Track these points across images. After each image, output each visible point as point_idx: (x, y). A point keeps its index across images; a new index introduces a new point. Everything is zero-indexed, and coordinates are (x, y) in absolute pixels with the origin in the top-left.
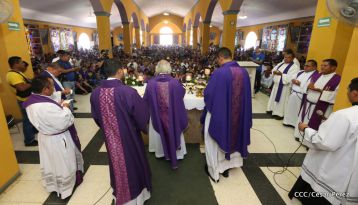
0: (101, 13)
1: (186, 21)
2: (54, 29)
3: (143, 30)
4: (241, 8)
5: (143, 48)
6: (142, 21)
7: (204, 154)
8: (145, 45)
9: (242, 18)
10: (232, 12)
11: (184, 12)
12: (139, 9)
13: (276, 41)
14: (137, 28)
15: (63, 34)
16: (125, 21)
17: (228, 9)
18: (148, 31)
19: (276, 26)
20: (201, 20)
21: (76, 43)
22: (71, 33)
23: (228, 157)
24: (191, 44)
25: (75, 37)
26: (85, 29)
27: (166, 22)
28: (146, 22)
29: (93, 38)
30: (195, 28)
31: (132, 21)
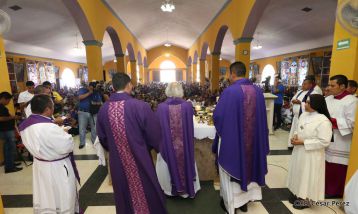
0: (92, 43)
1: (191, 54)
2: (31, 62)
3: (140, 64)
4: (255, 36)
5: (140, 85)
6: (139, 53)
7: (218, 191)
8: (143, 83)
9: (256, 48)
10: (245, 40)
11: (188, 43)
12: (135, 40)
13: (297, 74)
14: (133, 61)
15: (42, 69)
16: (119, 54)
17: (240, 36)
18: (146, 66)
19: (296, 58)
20: (209, 52)
21: (58, 80)
22: (52, 68)
23: (244, 189)
24: (198, 80)
25: (58, 74)
26: (70, 64)
27: (167, 55)
28: (144, 55)
29: (79, 75)
30: (202, 61)
31: (127, 53)
